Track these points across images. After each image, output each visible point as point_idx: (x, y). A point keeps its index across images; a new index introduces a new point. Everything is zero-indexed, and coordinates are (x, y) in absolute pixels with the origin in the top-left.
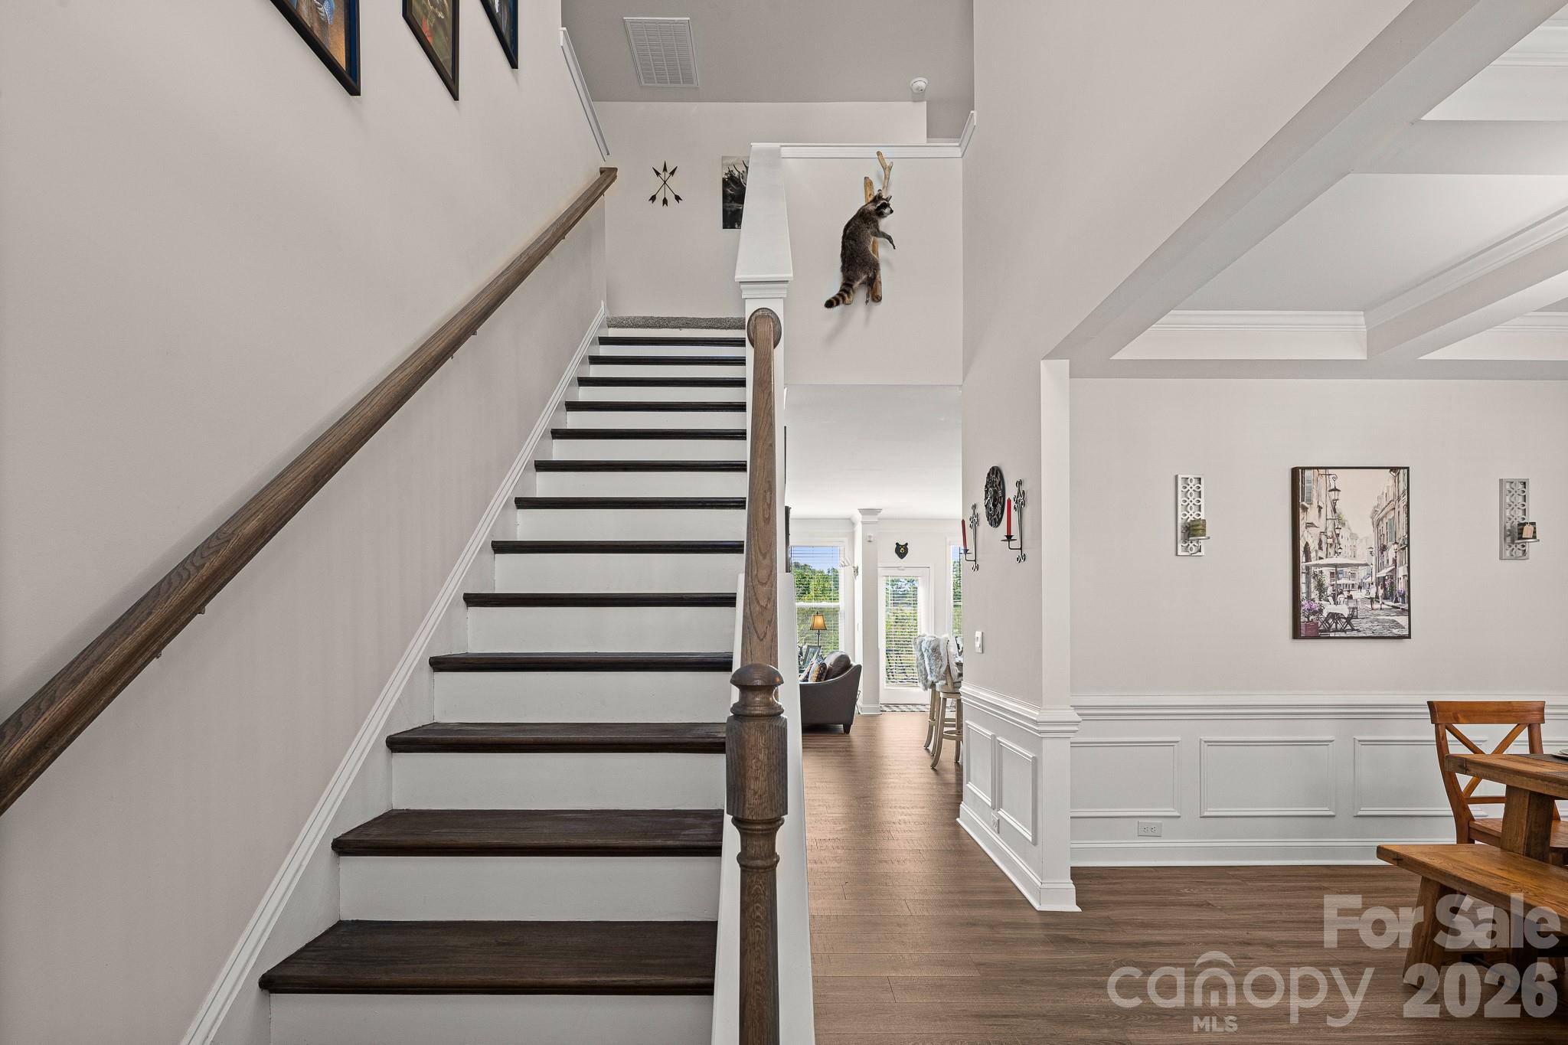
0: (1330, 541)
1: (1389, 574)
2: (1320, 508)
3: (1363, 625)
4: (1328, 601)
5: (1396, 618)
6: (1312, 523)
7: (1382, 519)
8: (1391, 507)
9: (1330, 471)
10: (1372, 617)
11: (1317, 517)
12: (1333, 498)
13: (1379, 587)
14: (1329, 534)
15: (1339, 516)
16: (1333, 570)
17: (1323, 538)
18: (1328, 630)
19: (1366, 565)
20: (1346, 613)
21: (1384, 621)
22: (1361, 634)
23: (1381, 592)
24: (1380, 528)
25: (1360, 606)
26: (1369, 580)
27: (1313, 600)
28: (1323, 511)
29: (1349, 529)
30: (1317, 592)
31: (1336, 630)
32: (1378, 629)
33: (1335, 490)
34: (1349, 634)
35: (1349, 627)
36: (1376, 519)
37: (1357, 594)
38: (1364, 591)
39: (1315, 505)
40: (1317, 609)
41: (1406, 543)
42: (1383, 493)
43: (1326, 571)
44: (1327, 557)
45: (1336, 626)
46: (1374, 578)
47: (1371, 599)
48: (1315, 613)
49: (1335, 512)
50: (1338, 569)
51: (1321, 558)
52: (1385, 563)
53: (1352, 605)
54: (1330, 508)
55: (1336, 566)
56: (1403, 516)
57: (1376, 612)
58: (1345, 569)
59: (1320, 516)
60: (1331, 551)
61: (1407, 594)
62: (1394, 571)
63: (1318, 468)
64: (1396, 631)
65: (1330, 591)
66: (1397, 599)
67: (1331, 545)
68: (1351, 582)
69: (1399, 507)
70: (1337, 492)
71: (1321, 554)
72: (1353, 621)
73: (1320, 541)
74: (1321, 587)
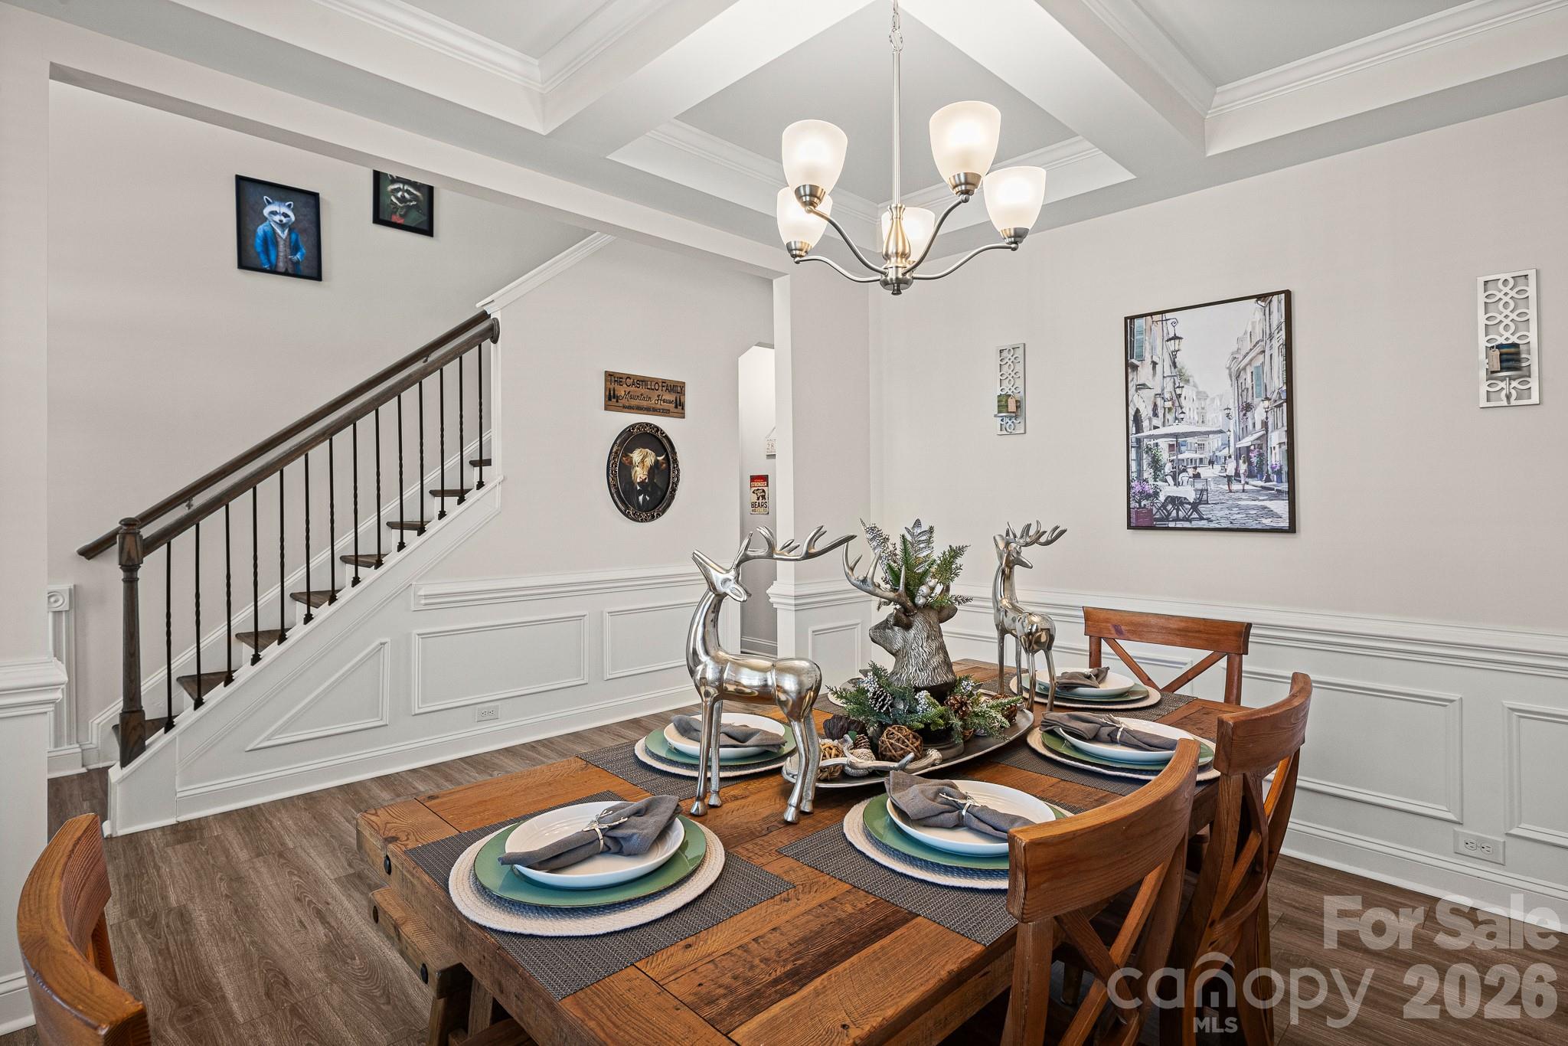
0: (1168, 404)
1: (1259, 442)
2: (1154, 364)
3: (1218, 514)
4: (1166, 481)
5: (1267, 504)
6: (1144, 385)
7: (1244, 369)
8: (1258, 349)
9: (1168, 316)
10: (1230, 502)
11: (1151, 377)
12: (1172, 349)
13: (1241, 461)
14: (1167, 396)
15: (1180, 371)
16: (1172, 441)
17: (1159, 402)
18: (1167, 518)
19: (1221, 432)
20: (1191, 496)
21: (1248, 508)
22: (1212, 525)
23: (1243, 467)
24: (1241, 380)
25: (1212, 487)
26: (1225, 452)
27: (1146, 481)
28: (1159, 368)
29: (1195, 386)
30: (1152, 471)
31: (1177, 519)
32: (1239, 519)
33: (1175, 338)
34: (1195, 524)
35: (1195, 515)
36: (1234, 369)
37: (1206, 472)
38: (1217, 467)
39: (1148, 360)
40: (1151, 491)
41: (1284, 396)
42: (1245, 333)
43: (1164, 444)
44: (1164, 425)
45: (1177, 513)
46: (1232, 450)
47: (1229, 478)
48: (1148, 496)
49: (1175, 367)
50: (1180, 440)
51: (1156, 428)
52: (1250, 427)
53: (1199, 485)
54: (1168, 363)
55: (1176, 436)
56: (1279, 362)
57: (1237, 495)
58: (1189, 440)
59: (1154, 374)
60: (1170, 417)
61: (1285, 469)
62: (1265, 437)
63: (1151, 314)
64: (1267, 522)
65: (1168, 468)
66: (1268, 476)
67: (1170, 409)
68: (1198, 456)
69: (1271, 347)
70: (1177, 341)
71: (1156, 422)
72: (1201, 507)
73: (1155, 405)
74: (1156, 464)
